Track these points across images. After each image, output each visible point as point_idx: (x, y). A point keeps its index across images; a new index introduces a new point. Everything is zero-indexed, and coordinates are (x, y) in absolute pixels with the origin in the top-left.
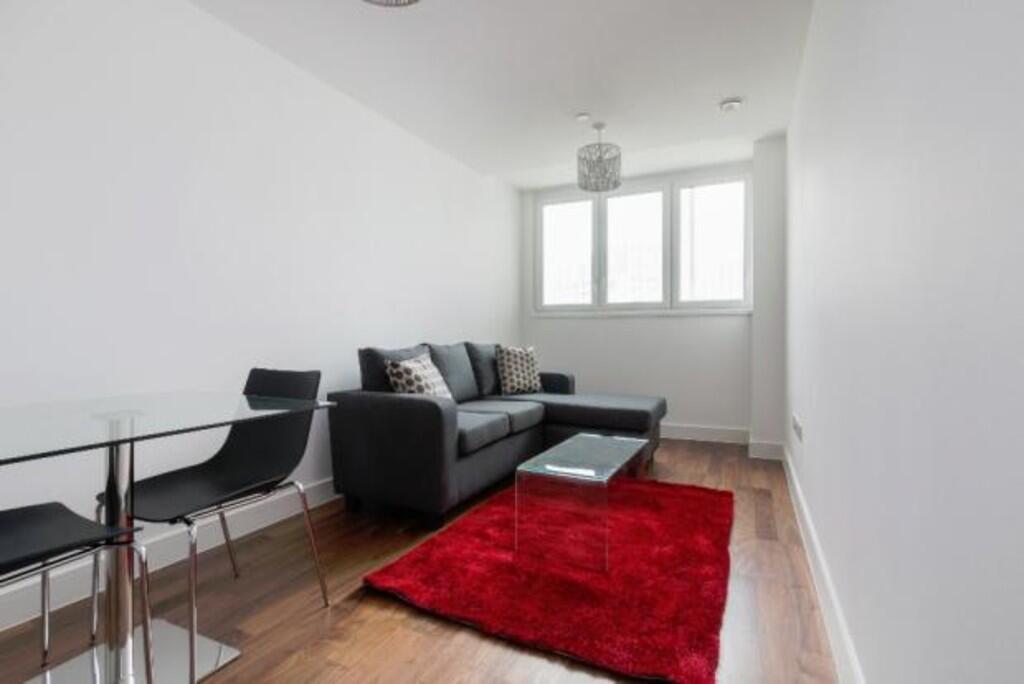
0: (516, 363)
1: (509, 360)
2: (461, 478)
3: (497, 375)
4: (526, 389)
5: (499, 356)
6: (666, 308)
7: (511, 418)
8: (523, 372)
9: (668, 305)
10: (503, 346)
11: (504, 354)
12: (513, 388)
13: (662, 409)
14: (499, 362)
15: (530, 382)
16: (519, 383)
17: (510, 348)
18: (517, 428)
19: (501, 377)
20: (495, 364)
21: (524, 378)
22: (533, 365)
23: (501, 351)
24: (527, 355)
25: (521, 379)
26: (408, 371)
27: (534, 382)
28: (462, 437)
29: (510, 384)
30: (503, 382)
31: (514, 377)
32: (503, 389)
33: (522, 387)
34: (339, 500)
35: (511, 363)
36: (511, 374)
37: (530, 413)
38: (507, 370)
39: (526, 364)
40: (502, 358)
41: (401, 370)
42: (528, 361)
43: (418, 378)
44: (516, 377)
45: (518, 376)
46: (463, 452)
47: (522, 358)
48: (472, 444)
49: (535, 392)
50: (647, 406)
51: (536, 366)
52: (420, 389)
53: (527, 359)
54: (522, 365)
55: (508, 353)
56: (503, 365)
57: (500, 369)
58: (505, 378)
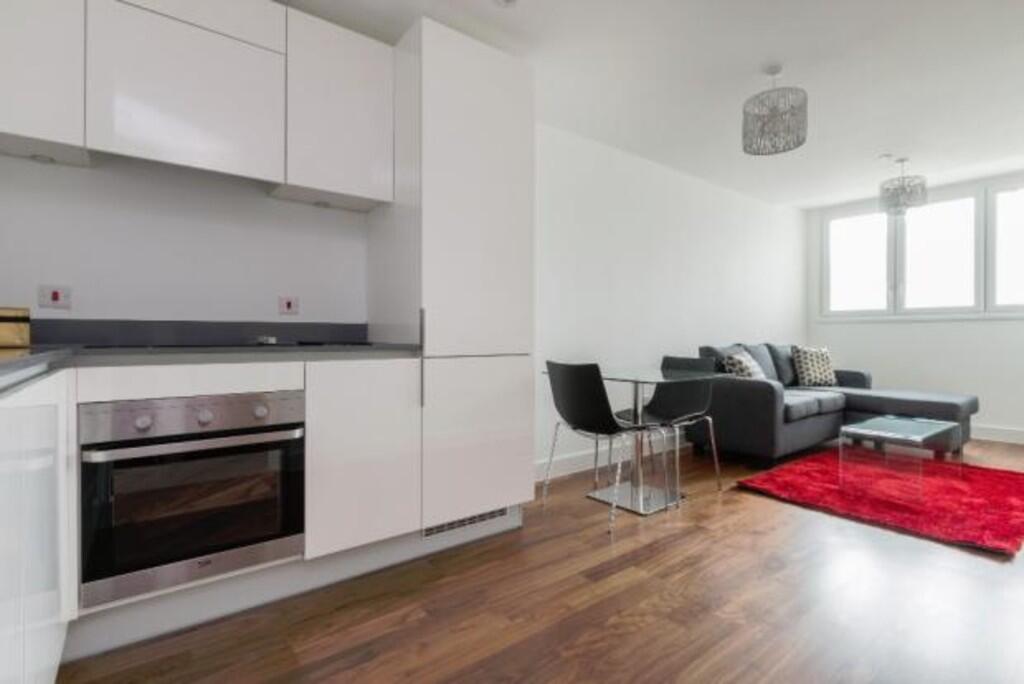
0: (812, 360)
1: (806, 358)
2: (787, 439)
3: (794, 371)
4: (822, 383)
5: (796, 355)
6: (979, 312)
7: (820, 402)
8: (819, 368)
9: (982, 308)
10: (800, 347)
11: (801, 354)
12: (810, 381)
13: (974, 407)
14: (796, 360)
15: (826, 377)
16: (816, 377)
17: (806, 349)
18: (824, 410)
19: (799, 371)
20: (792, 361)
21: (821, 374)
22: (828, 363)
23: (798, 351)
24: (822, 355)
25: (818, 375)
26: (740, 363)
27: (829, 377)
28: (787, 409)
29: (807, 378)
30: (800, 376)
31: (811, 372)
32: (801, 381)
33: (818, 381)
34: (688, 448)
35: (808, 361)
36: (808, 369)
37: (834, 400)
38: (804, 366)
39: (821, 362)
40: (799, 357)
41: (735, 361)
42: (823, 360)
43: (747, 368)
44: (814, 372)
45: (815, 371)
46: (787, 419)
47: (818, 357)
48: (795, 414)
49: (830, 385)
50: (959, 399)
51: (831, 364)
52: (749, 375)
53: (824, 358)
54: (818, 362)
55: (805, 353)
56: (800, 362)
57: (797, 365)
58: (802, 373)
